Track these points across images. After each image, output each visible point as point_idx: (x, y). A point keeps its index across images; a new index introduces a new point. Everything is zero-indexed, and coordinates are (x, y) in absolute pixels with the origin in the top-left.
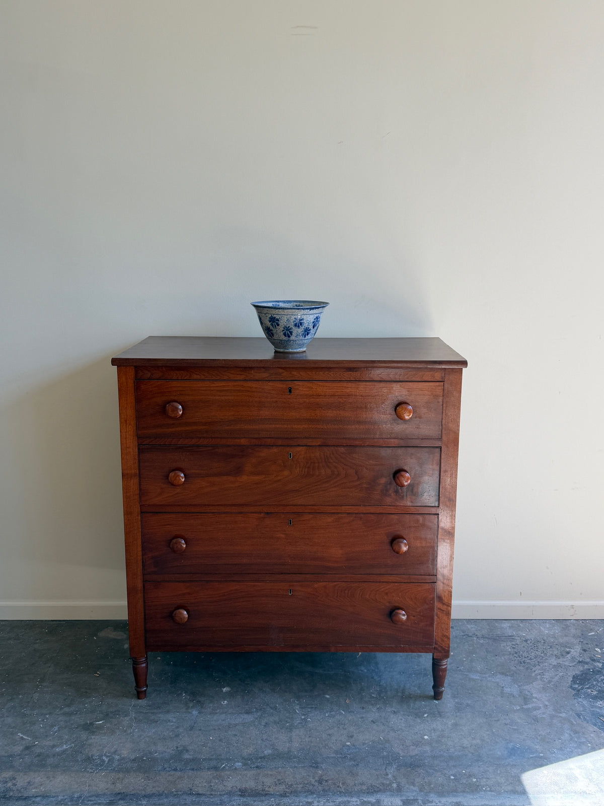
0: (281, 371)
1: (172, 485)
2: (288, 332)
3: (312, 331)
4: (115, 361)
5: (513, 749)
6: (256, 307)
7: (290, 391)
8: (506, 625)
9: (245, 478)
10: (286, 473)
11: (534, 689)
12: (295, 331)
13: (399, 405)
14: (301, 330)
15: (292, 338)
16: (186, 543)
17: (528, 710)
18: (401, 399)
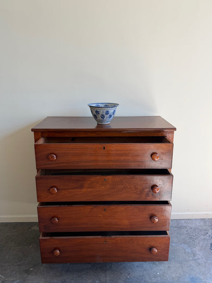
0: (100, 133)
1: (51, 194)
2: (103, 117)
3: (113, 116)
4: (32, 130)
5: (192, 278)
6: (90, 106)
7: (104, 148)
8: (183, 221)
9: (84, 190)
10: (103, 187)
11: (197, 249)
12: (106, 116)
13: (153, 154)
14: (108, 116)
15: (105, 119)
16: (58, 219)
17: (195, 259)
18: (154, 151)
